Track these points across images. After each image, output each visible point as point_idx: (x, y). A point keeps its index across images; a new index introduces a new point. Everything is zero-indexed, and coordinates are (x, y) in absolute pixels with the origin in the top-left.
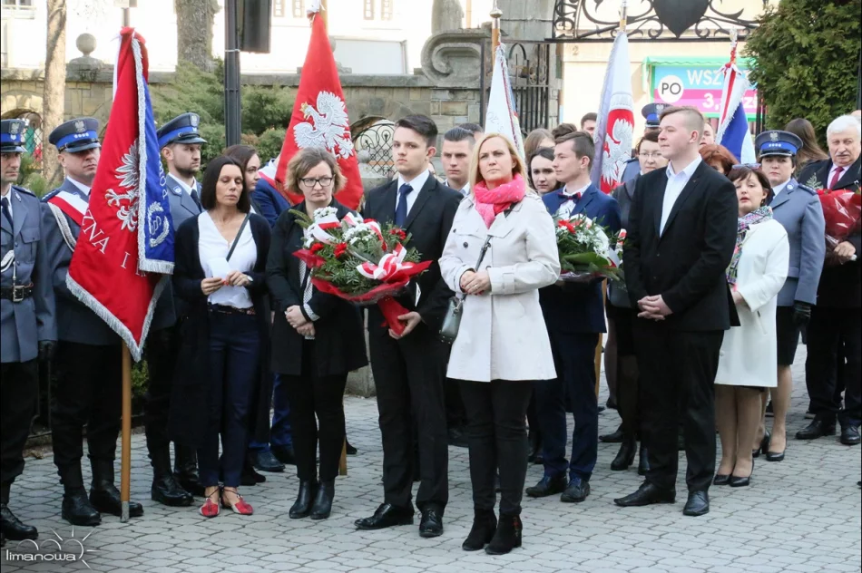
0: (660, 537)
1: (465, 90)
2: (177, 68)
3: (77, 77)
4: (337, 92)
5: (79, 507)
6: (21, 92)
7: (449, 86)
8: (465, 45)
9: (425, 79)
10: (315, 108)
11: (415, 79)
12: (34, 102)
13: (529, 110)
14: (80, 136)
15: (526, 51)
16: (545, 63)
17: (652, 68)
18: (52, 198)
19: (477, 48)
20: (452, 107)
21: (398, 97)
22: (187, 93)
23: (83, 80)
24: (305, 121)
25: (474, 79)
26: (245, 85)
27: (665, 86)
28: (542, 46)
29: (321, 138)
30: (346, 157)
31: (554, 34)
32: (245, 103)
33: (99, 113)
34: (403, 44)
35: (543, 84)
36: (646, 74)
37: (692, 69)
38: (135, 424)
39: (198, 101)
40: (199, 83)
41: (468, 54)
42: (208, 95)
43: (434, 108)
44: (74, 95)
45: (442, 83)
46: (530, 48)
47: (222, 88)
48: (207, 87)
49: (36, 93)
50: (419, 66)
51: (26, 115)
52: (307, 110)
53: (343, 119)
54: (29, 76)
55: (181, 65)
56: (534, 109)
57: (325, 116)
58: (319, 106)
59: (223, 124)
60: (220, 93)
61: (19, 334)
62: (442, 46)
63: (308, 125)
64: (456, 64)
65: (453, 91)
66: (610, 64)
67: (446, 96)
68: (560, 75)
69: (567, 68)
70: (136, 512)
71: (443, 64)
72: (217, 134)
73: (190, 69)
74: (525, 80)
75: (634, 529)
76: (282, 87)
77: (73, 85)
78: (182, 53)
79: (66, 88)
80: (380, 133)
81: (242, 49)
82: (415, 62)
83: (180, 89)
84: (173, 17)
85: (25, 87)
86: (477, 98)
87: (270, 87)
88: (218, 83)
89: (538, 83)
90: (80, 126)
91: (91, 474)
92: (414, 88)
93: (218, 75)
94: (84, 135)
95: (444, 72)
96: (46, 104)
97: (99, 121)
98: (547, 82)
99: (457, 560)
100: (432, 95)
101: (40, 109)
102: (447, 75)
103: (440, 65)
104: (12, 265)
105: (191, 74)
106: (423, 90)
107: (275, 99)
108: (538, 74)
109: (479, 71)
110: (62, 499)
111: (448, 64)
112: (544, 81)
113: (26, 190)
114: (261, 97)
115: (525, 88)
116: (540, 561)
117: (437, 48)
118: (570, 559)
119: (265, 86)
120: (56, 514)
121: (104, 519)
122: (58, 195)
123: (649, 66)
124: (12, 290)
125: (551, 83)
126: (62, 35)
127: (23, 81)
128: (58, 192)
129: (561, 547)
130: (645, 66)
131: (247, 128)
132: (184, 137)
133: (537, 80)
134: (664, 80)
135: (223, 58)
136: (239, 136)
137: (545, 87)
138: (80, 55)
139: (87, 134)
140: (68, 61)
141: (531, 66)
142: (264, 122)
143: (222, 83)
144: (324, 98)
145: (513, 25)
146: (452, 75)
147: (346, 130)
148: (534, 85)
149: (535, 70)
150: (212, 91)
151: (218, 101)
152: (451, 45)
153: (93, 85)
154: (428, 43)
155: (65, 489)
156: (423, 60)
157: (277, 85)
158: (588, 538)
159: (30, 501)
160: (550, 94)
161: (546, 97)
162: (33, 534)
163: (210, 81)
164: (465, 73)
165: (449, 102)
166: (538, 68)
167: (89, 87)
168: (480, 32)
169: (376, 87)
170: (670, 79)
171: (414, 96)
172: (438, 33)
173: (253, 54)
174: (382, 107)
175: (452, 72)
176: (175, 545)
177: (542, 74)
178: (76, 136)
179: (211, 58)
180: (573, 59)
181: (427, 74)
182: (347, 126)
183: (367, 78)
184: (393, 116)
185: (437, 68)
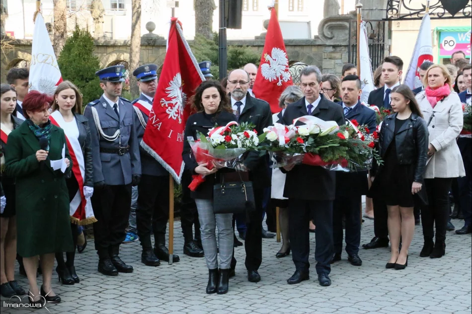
0: (444, 275)
1: (341, 46)
2: (195, 38)
3: (146, 43)
4: (282, 48)
5: (149, 256)
6: (118, 51)
7: (332, 44)
8: (341, 23)
9: (320, 41)
10: (271, 56)
11: (315, 41)
12: (125, 56)
13: (374, 56)
14: (147, 73)
15: (373, 25)
16: (382, 31)
17: (439, 33)
18: (135, 103)
19: (347, 24)
20: (334, 55)
21: (306, 50)
22: (200, 50)
23: (149, 45)
24: (266, 63)
25: (344, 40)
26: (228, 46)
27: (446, 42)
28: (381, 22)
29: (274, 72)
30: (286, 81)
31: (387, 16)
32: (229, 54)
33: (157, 61)
34: (309, 23)
35: (381, 42)
36: (436, 36)
37: (461, 33)
38: (176, 216)
39: (205, 54)
40: (206, 45)
41: (342, 27)
42: (210, 51)
43: (325, 55)
44: (145, 52)
45: (328, 43)
46: (374, 24)
47: (217, 47)
48: (210, 47)
49: (126, 52)
50: (317, 34)
52: (267, 57)
53: (285, 61)
54: (122, 43)
55: (197, 36)
56: (377, 55)
57: (275, 60)
58: (272, 55)
59: (218, 65)
60: (216, 50)
61: (123, 171)
62: (329, 23)
63: (267, 65)
64: (336, 33)
65: (334, 46)
66: (420, 30)
67: (331, 49)
68: (390, 37)
69: (394, 34)
70: (176, 259)
71: (329, 33)
72: (215, 70)
73: (202, 38)
74: (372, 40)
75: (429, 271)
76: (248, 46)
77: (144, 48)
78: (197, 30)
79: (141, 49)
80: (297, 69)
81: (228, 27)
82: (315, 32)
83: (196, 48)
84: (193, 12)
85: (121, 49)
86: (347, 50)
87: (241, 46)
88: (215, 45)
89: (378, 42)
90: (147, 68)
91: (154, 241)
92: (315, 46)
93: (215, 41)
94: (149, 73)
95: (330, 37)
96: (131, 57)
97: (157, 65)
98: (383, 41)
99: (337, 286)
100: (323, 49)
101: (128, 60)
102: (331, 38)
103: (328, 33)
104: (119, 136)
105: (202, 40)
106: (319, 47)
107: (244, 52)
108: (378, 37)
109: (348, 37)
110: (141, 253)
111: (332, 33)
112: (382, 41)
113: (126, 100)
114: (237, 51)
115: (372, 45)
116: (381, 287)
117: (326, 25)
118: (397, 286)
119: (239, 46)
120: (138, 260)
121: (161, 263)
122: (138, 102)
123: (437, 32)
124: (119, 149)
125: (385, 42)
126: (138, 23)
127: (120, 46)
128: (138, 100)
129: (391, 280)
130: (435, 32)
131: (230, 67)
133: (378, 40)
134: (446, 39)
135: (218, 32)
136: (226, 71)
137: (382, 43)
138: (148, 32)
139: (151, 72)
140: (142, 36)
141: (375, 33)
142: (238, 64)
143: (217, 45)
144: (276, 51)
145: (366, 12)
146: (334, 39)
147: (287, 67)
148: (377, 43)
149: (377, 35)
150: (212, 49)
152: (334, 23)
153: (154, 47)
154: (321, 22)
156: (319, 31)
157: (245, 45)
158: (406, 275)
159: (125, 253)
160: (385, 47)
161: (383, 49)
162: (131, 270)
163: (211, 44)
164: (341, 37)
165: (332, 52)
166: (379, 34)
167: (151, 48)
168: (349, 16)
169: (295, 46)
170: (448, 38)
171: (314, 49)
172: (327, 17)
173: (233, 30)
174: (298, 56)
175: (334, 37)
176: (195, 277)
177: (381, 37)
178: (145, 74)
179: (212, 32)
180: (398, 29)
181: (321, 38)
182: (287, 65)
183: (290, 41)
184: (304, 60)
185: (326, 35)
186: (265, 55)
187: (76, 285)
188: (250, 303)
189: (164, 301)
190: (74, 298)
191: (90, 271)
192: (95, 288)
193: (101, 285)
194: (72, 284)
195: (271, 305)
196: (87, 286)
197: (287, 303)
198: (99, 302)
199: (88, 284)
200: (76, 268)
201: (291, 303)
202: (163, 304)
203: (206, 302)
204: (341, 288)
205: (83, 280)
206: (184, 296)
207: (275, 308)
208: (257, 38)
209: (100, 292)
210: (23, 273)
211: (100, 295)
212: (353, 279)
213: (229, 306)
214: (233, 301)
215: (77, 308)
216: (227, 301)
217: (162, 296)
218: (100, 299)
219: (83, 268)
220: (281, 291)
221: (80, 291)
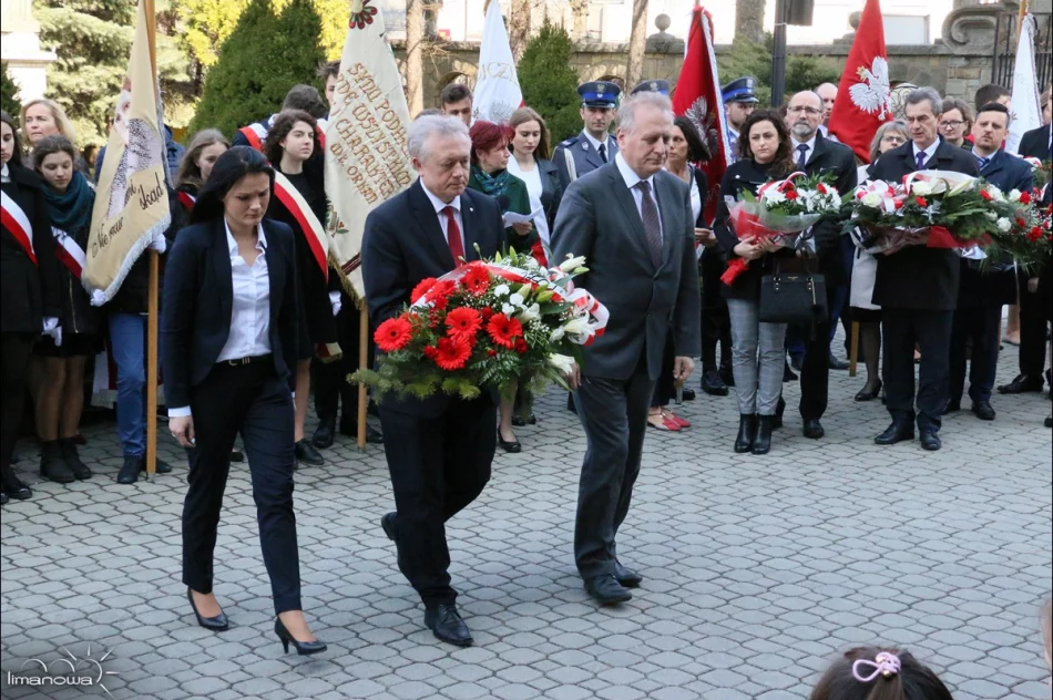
1: (979, 57)
2: (734, 41)
3: (654, 49)
6: (610, 62)
7: (965, 53)
8: (982, 17)
9: (944, 47)
11: (935, 47)
15: (1038, 22)
19: (993, 20)
20: (966, 72)
21: (919, 63)
22: (741, 61)
23: (658, 52)
24: (861, 82)
25: (987, 47)
26: (789, 54)
32: (789, 68)
34: (926, 18)
39: (749, 67)
40: (751, 53)
41: (985, 25)
42: (758, 62)
43: (951, 73)
44: (651, 64)
45: (959, 51)
46: (1041, 20)
47: (770, 57)
48: (758, 56)
49: (621, 63)
50: (940, 37)
54: (616, 49)
55: (737, 37)
57: (877, 77)
58: (874, 68)
59: (769, 86)
60: (768, 60)
62: (962, 18)
63: (863, 85)
64: (973, 35)
65: (968, 58)
67: (962, 62)
70: (688, 396)
71: (961, 35)
73: (745, 41)
76: (820, 55)
77: (650, 56)
78: (739, 29)
79: (645, 58)
80: (901, 94)
81: (789, 22)
82: (936, 33)
83: (735, 58)
85: (613, 58)
86: (990, 63)
87: (810, 56)
88: (767, 53)
89: (1045, 52)
90: (654, 86)
93: (766, 46)
95: (962, 41)
96: (628, 71)
100: (950, 61)
102: (964, 44)
103: (958, 35)
105: (745, 45)
106: (942, 58)
107: (813, 66)
109: (993, 41)
111: (965, 35)
114: (802, 63)
117: (956, 21)
119: (806, 55)
132: (739, 97)
135: (772, 32)
136: (782, 97)
140: (647, 37)
143: (770, 52)
144: (878, 62)
146: (968, 44)
148: (1042, 53)
149: (1045, 39)
150: (762, 60)
151: (766, 67)
152: (970, 18)
153: (666, 56)
154: (948, 17)
156: (943, 32)
157: (816, 54)
163: (760, 51)
164: (982, 42)
165: (965, 67)
167: (662, 57)
169: (900, 56)
171: (934, 62)
172: (959, 8)
173: (797, 27)
174: (905, 72)
175: (968, 41)
176: (718, 425)
179: (763, 32)
181: (946, 43)
185: (955, 38)
186: (859, 69)
188: (805, 471)
189: (666, 461)
190: (531, 448)
192: (559, 433)
193: (569, 430)
195: (839, 476)
196: (546, 430)
197: (866, 473)
198: (565, 455)
199: (549, 426)
201: (873, 475)
202: (665, 464)
203: (733, 466)
206: (698, 454)
211: (567, 444)
212: (978, 441)
213: (770, 474)
214: (777, 467)
216: (767, 466)
217: (664, 452)
218: (567, 452)
221: (537, 437)
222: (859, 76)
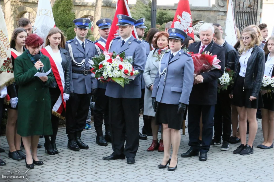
2: (136, 3)
3: (105, 5)
4: (189, 12)
5: (101, 140)
6: (88, 9)
7: (224, 10)
9: (216, 8)
10: (181, 17)
11: (213, 8)
12: (92, 13)
13: (250, 19)
14: (104, 24)
16: (257, 4)
18: (96, 43)
20: (224, 17)
21: (206, 14)
22: (139, 11)
23: (107, 6)
24: (178, 21)
26: (157, 9)
29: (183, 27)
30: (190, 33)
32: (157, 15)
33: (111, 17)
35: (255, 10)
39: (142, 14)
40: (143, 8)
42: (146, 12)
43: (218, 18)
44: (104, 11)
45: (221, 9)
47: (150, 10)
48: (145, 9)
49: (92, 10)
50: (214, 4)
51: (89, 17)
52: (179, 17)
53: (190, 21)
54: (91, 4)
55: (138, 2)
56: (252, 19)
57: (184, 19)
59: (150, 21)
60: (149, 11)
63: (178, 22)
67: (223, 14)
68: (261, 7)
69: (264, 5)
71: (222, 3)
72: (148, 24)
73: (140, 3)
74: (249, 9)
77: (103, 8)
80: (200, 25)
82: (213, 2)
83: (137, 10)
87: (165, 10)
88: (149, 8)
89: (254, 10)
90: (104, 21)
91: (105, 130)
92: (212, 11)
93: (149, 5)
94: (105, 24)
96: (95, 13)
97: (111, 19)
98: (257, 10)
99: (220, 164)
100: (218, 13)
101: (93, 15)
102: (223, 7)
103: (221, 4)
104: (84, 64)
105: (141, 5)
106: (215, 12)
107: (167, 14)
108: (254, 7)
109: (234, 6)
110: (96, 137)
111: (224, 3)
112: (256, 10)
113: (90, 41)
114: (162, 12)
115: (249, 12)
116: (248, 166)
118: (258, 166)
119: (164, 9)
120: (94, 142)
121: (108, 144)
122: (98, 42)
124: (84, 71)
125: (258, 10)
127: (89, 6)
128: (98, 41)
129: (255, 162)
131: (158, 23)
133: (254, 9)
136: (155, 25)
137: (256, 11)
139: (106, 24)
141: (252, 4)
142: (163, 21)
143: (150, 8)
144: (184, 14)
146: (225, 7)
147: (191, 24)
148: (252, 11)
149: (253, 5)
150: (147, 11)
151: (149, 14)
153: (110, 8)
155: (97, 134)
156: (215, 2)
157: (168, 9)
158: (264, 160)
159: (87, 137)
160: (258, 14)
161: (256, 15)
162: (87, 148)
163: (146, 7)
166: (254, 5)
167: (108, 8)
169: (200, 11)
171: (212, 13)
174: (201, 17)
175: (225, 6)
177: (255, 7)
178: (103, 24)
180: (267, 2)
181: (216, 6)
182: (191, 23)
183: (197, 7)
184: (205, 20)
185: (220, 4)
186: (177, 16)
187: (56, 155)
188: (164, 173)
189: (110, 168)
190: (54, 164)
191: (64, 147)
192: (67, 158)
193: (71, 156)
194: (54, 154)
195: (177, 175)
196: (62, 156)
197: (188, 173)
198: (69, 167)
199: (63, 155)
200: (57, 145)
201: (191, 174)
202: (109, 170)
203: (136, 170)
204: (222, 166)
205: (60, 152)
206: (122, 165)
207: (179, 176)
208: (175, 5)
209: (70, 161)
210: (22, 146)
211: (70, 162)
212: (230, 160)
213: (150, 174)
214: (153, 171)
215: (55, 170)
216: (149, 171)
217: (109, 165)
218: (70, 165)
219: (60, 145)
220: (184, 166)
221: (58, 159)
222: (177, 18)
